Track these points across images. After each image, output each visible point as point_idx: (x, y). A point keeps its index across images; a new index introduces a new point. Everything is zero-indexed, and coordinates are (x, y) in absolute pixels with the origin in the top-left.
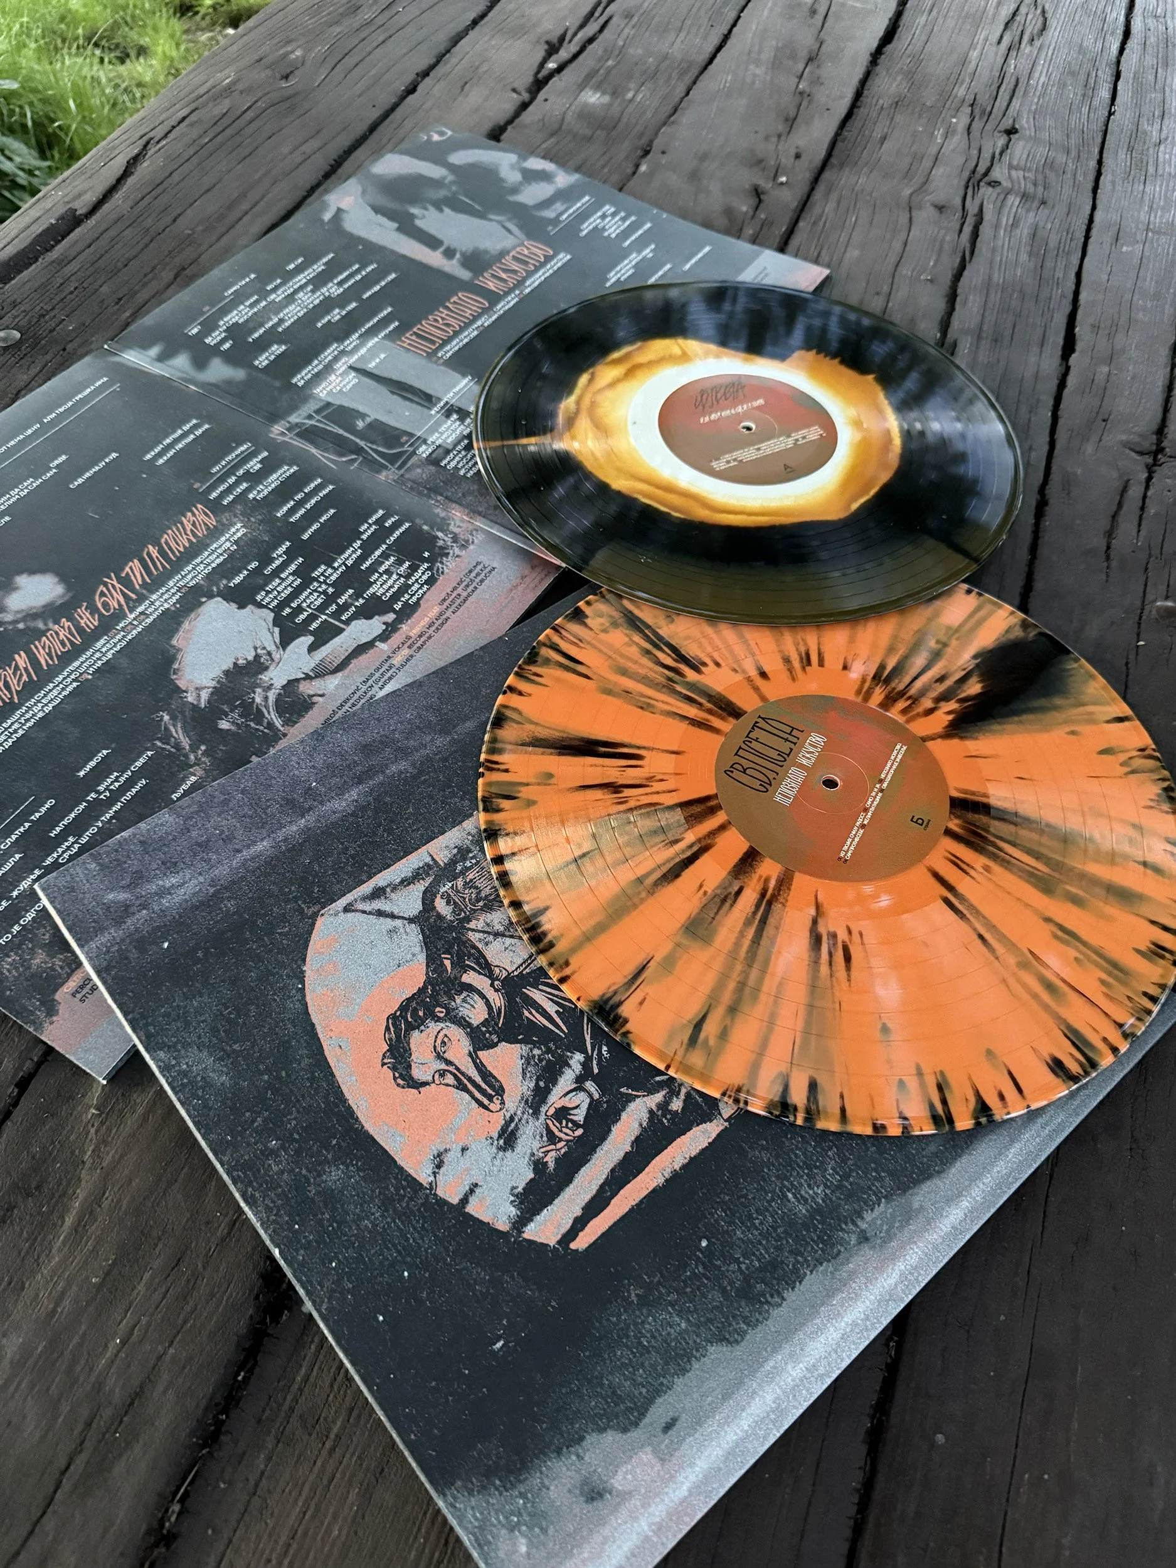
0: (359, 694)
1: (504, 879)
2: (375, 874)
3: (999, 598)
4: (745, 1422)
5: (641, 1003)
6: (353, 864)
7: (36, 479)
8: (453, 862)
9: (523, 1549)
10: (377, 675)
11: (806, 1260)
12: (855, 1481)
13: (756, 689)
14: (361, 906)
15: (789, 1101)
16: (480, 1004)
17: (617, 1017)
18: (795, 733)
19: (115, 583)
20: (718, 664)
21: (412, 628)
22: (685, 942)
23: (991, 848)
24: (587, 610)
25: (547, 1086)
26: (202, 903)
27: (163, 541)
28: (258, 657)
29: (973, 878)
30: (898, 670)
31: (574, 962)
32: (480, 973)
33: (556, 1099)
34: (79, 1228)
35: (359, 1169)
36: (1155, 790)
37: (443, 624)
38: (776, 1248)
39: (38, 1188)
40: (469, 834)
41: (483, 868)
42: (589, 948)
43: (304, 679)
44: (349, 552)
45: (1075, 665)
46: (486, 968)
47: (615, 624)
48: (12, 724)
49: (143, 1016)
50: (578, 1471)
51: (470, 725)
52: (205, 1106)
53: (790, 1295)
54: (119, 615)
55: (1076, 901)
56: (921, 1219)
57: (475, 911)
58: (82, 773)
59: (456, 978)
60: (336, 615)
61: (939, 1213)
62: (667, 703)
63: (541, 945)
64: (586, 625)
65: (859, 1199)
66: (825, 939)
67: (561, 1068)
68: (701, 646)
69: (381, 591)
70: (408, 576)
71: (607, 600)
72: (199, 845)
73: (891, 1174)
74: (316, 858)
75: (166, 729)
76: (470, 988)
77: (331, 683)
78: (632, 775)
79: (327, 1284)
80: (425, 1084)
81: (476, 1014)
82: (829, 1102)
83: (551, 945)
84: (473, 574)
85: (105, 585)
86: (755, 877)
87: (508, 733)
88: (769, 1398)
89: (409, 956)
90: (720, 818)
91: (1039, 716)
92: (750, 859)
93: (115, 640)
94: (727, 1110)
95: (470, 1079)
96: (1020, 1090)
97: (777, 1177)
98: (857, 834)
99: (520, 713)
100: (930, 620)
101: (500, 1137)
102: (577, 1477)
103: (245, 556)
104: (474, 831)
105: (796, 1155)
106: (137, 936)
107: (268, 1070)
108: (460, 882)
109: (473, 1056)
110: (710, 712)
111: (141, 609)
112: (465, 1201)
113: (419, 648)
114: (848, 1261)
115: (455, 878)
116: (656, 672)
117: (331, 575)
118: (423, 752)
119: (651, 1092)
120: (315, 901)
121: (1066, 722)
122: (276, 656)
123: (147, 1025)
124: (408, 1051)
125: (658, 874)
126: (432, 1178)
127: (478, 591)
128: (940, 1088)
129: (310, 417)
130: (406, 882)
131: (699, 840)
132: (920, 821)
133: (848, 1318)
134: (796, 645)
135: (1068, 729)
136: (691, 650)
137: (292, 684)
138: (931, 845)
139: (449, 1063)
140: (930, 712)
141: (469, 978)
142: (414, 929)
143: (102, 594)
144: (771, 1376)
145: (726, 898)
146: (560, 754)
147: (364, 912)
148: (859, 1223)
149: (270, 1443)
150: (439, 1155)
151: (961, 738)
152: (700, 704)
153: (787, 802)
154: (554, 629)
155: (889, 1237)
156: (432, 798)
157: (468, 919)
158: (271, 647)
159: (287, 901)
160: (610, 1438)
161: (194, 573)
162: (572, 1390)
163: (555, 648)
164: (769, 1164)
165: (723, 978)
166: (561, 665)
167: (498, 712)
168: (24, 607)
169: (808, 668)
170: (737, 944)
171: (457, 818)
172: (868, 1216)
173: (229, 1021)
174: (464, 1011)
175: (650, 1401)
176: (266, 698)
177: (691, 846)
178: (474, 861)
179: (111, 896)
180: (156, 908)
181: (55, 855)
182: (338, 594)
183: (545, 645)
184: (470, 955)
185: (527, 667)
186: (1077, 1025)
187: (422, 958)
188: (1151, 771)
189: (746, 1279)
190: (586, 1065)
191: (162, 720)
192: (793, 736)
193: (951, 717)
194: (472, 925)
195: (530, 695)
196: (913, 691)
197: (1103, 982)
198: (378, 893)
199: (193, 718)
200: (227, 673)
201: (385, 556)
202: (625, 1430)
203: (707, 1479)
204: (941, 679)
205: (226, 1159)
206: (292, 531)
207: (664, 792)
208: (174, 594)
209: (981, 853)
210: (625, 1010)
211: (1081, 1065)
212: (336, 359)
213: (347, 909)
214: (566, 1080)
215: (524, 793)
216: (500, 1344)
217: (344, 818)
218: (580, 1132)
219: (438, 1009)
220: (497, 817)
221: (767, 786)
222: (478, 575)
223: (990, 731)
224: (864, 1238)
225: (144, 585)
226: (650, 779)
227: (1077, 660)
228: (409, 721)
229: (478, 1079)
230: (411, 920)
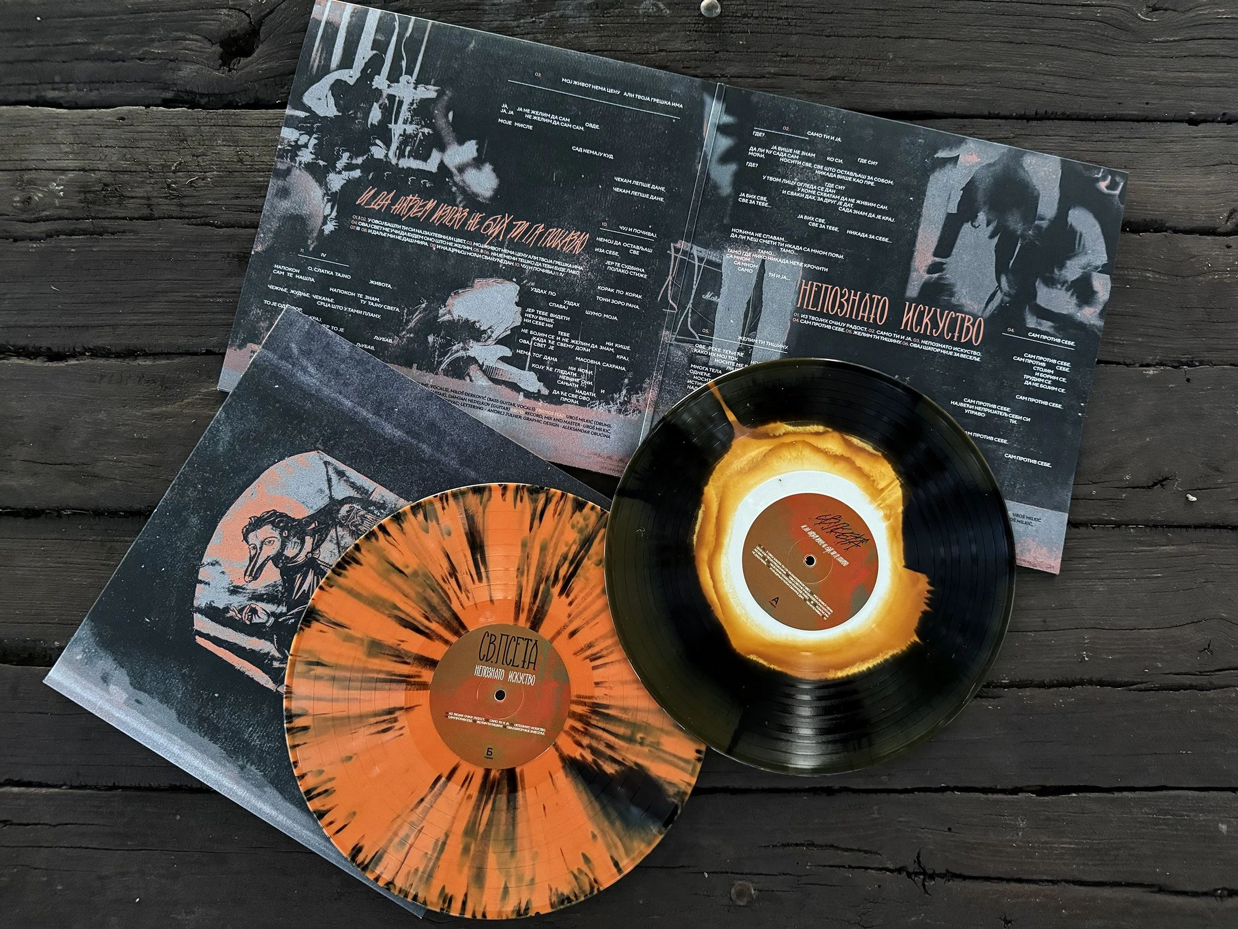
0: (481, 400)
1: (371, 535)
2: (352, 467)
3: (700, 772)
4: (149, 733)
5: (321, 631)
6: (354, 454)
7: (571, 123)
8: (374, 504)
9: (78, 658)
10: (499, 404)
11: (224, 743)
12: (154, 784)
13: (559, 633)
14: (330, 469)
15: (294, 718)
16: (296, 551)
17: (310, 622)
18: (531, 665)
19: (506, 222)
20: (570, 604)
21: (542, 407)
22: (366, 642)
23: (485, 797)
24: (586, 510)
25: (265, 599)
26: (305, 391)
27: (551, 230)
28: (485, 332)
29: (460, 790)
30: (607, 717)
31: (334, 590)
32: (313, 544)
33: (260, 606)
34: (153, 416)
35: (200, 529)
36: (566, 891)
37: (552, 424)
38: (225, 728)
39: (166, 387)
40: (396, 504)
41: (376, 521)
42: (343, 594)
43: (479, 365)
44: (586, 344)
45: (655, 831)
46: (317, 546)
47: (581, 531)
48: (388, 227)
49: (238, 397)
50: (111, 670)
51: (473, 474)
52: (206, 448)
53: (206, 740)
54: (482, 239)
55: (466, 850)
56: (259, 793)
57: (348, 527)
58: (372, 282)
59: (306, 533)
60: (534, 360)
61: (265, 801)
62: (528, 582)
63: (337, 570)
64: (573, 513)
65: (260, 762)
66: (392, 716)
67: (276, 603)
68: (581, 591)
69: (563, 377)
70: (581, 388)
71: (599, 521)
72: (337, 372)
73: (277, 774)
74: (350, 433)
75: (417, 310)
76: (303, 542)
77: (482, 381)
78: (465, 579)
79: (149, 538)
80: (247, 542)
81: (290, 552)
82: (300, 738)
83: (339, 575)
84: (598, 426)
85: (503, 217)
86: (419, 669)
87: (472, 500)
88: (161, 741)
89: (310, 505)
90: (453, 639)
91: (601, 813)
92: (431, 663)
93: (465, 247)
94: (282, 689)
95: (256, 561)
96: (338, 832)
97: (258, 721)
98: (469, 719)
99: (489, 500)
100: (662, 730)
101: (233, 586)
102: (107, 671)
103: (558, 285)
104: (398, 506)
105: (271, 728)
106: (277, 370)
107: (231, 467)
108: (363, 512)
109: (267, 560)
110: (530, 610)
111: (493, 248)
112: (201, 582)
113: (528, 419)
114: (230, 762)
115: (364, 509)
116: (550, 568)
117: (564, 342)
118: (443, 458)
119: (278, 650)
120: (324, 444)
121: (602, 831)
122: (489, 342)
123: (235, 400)
124: (260, 527)
125: (403, 616)
126: (206, 563)
127: (587, 435)
128: (326, 791)
129: (701, 260)
130: (353, 485)
131: (433, 631)
132: (490, 753)
133: (205, 768)
134: (606, 648)
135: (596, 832)
136: (577, 585)
137: (474, 360)
138: (476, 764)
139: (261, 548)
140: (579, 744)
141: (309, 540)
142: (326, 501)
143: (494, 220)
144: (170, 739)
145: (400, 656)
146: (466, 534)
147: (327, 472)
148: (249, 764)
149: (99, 538)
150: (217, 562)
151: (564, 767)
152: (534, 603)
153: (477, 673)
154: (563, 495)
155: (247, 780)
156: (412, 475)
157: (342, 526)
158: (494, 336)
159: (320, 431)
160: (127, 679)
161: (531, 263)
162: (139, 657)
163: (548, 501)
164: (262, 715)
165: (351, 669)
166: (535, 510)
167: (484, 488)
168: (468, 182)
169: (588, 660)
170: (372, 671)
171: (404, 494)
172: (253, 768)
173: (249, 436)
174: (289, 545)
175: (145, 691)
176: (458, 351)
177: (427, 627)
178: (379, 514)
179: (293, 345)
180: (294, 371)
181: (320, 298)
182: (550, 353)
183: (547, 494)
184: (321, 535)
185: (525, 490)
186: (386, 856)
187: (312, 512)
188: (580, 888)
189: (207, 718)
190: (282, 614)
191: (422, 304)
192: (528, 664)
193: (579, 757)
194: (339, 529)
195: (504, 500)
196: (592, 730)
197: (417, 870)
198: (341, 474)
199: (429, 320)
200: (467, 321)
201: (591, 368)
202: (131, 684)
203: (124, 723)
204: (609, 746)
205: (187, 469)
206: (588, 302)
207: (460, 602)
208: (512, 261)
209: (479, 792)
210: (315, 625)
211: (363, 862)
212: (767, 247)
213: (326, 463)
214: (271, 608)
215: (432, 524)
216: (147, 620)
217: (381, 436)
218: (248, 623)
219: (286, 532)
220: (411, 516)
221: (485, 659)
222: (600, 429)
223: (577, 785)
224: (242, 768)
225: (512, 239)
226: (467, 591)
227: (660, 833)
228: (461, 441)
229: (258, 565)
230: (331, 497)
